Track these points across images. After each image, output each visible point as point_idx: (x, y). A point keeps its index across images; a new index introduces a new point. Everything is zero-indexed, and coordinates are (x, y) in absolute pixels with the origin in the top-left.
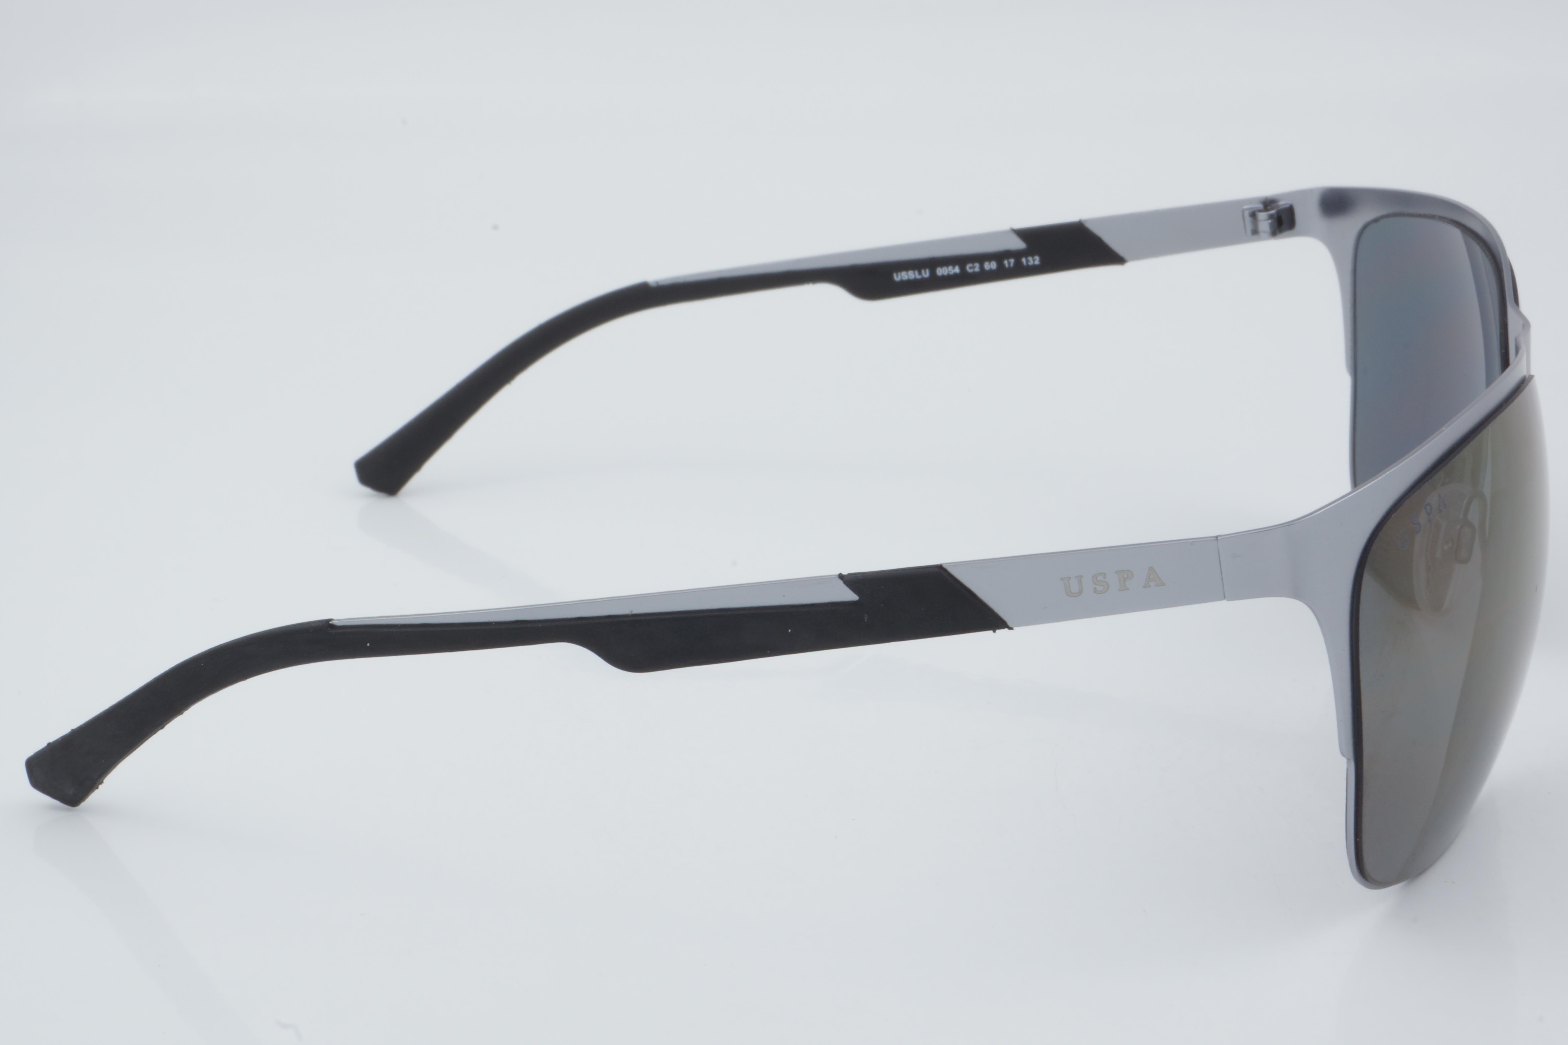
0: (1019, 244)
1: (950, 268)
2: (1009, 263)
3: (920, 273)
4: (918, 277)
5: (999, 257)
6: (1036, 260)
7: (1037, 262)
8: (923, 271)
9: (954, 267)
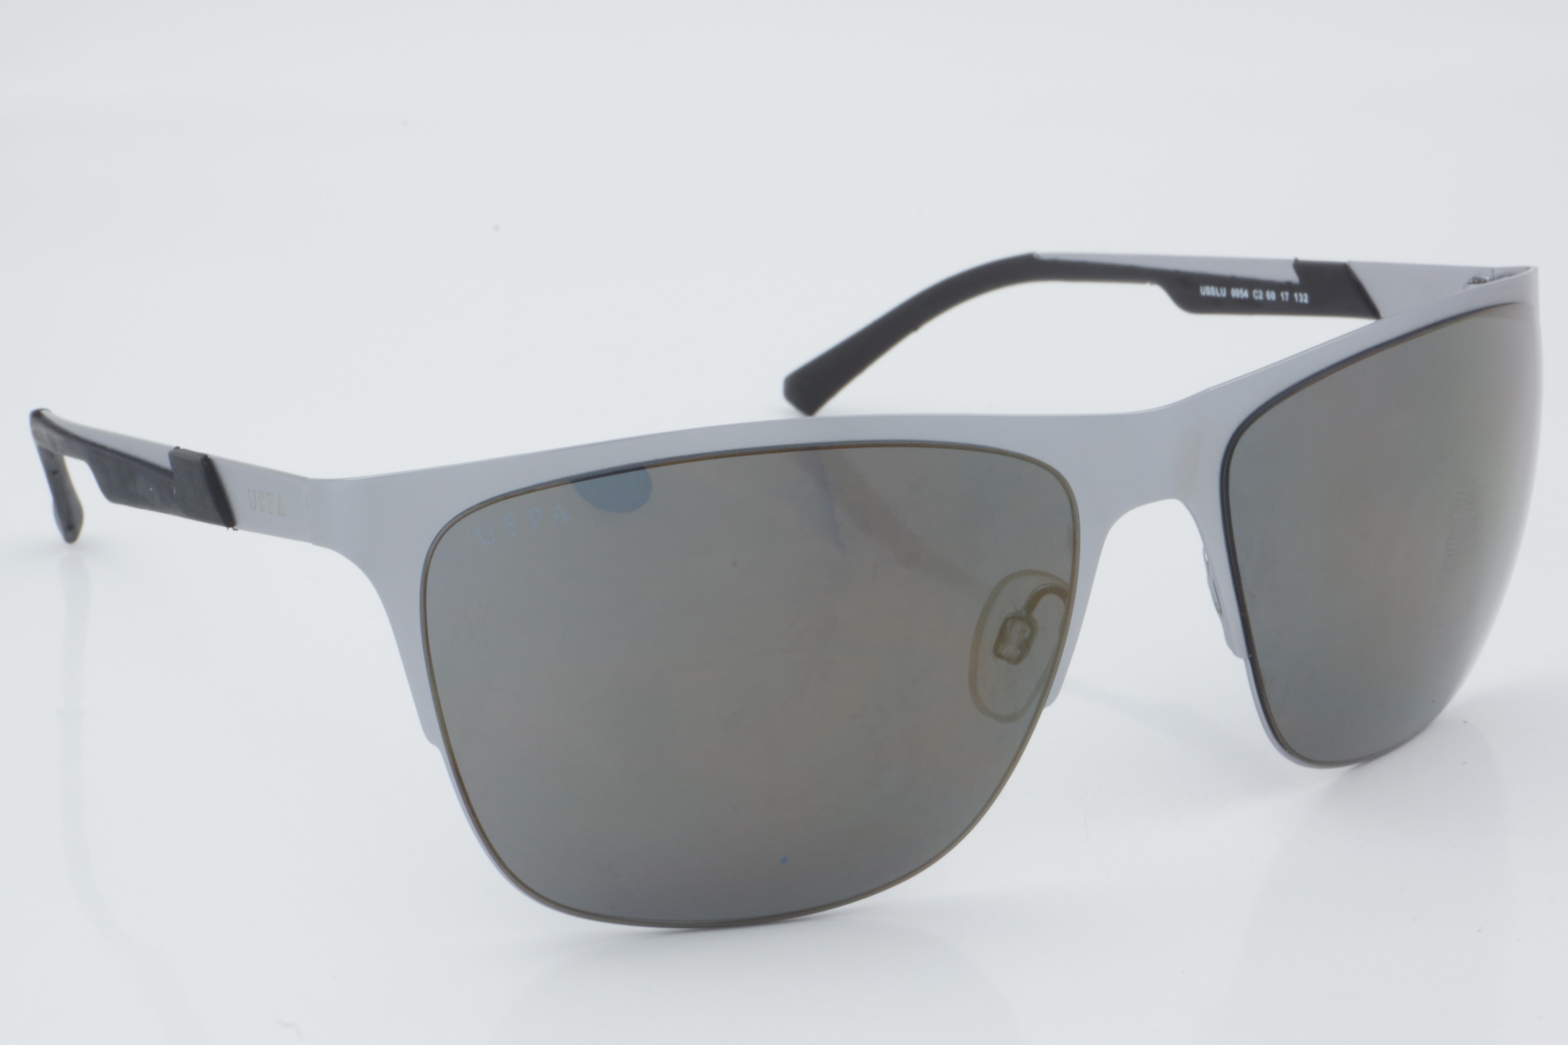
0: (1292, 277)
1: (1241, 290)
2: (1285, 296)
3: (1219, 291)
4: (1218, 295)
5: (1277, 287)
6: (1303, 298)
7: (1306, 301)
8: (1221, 289)
9: (1244, 291)
